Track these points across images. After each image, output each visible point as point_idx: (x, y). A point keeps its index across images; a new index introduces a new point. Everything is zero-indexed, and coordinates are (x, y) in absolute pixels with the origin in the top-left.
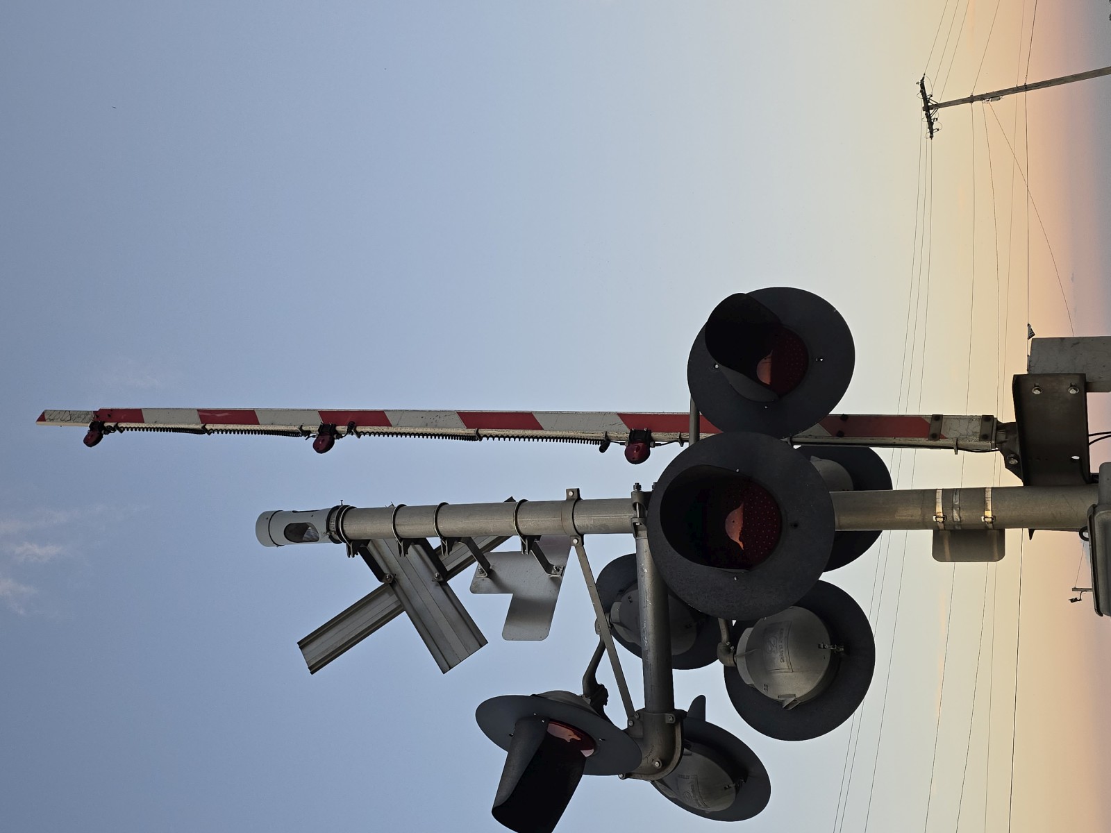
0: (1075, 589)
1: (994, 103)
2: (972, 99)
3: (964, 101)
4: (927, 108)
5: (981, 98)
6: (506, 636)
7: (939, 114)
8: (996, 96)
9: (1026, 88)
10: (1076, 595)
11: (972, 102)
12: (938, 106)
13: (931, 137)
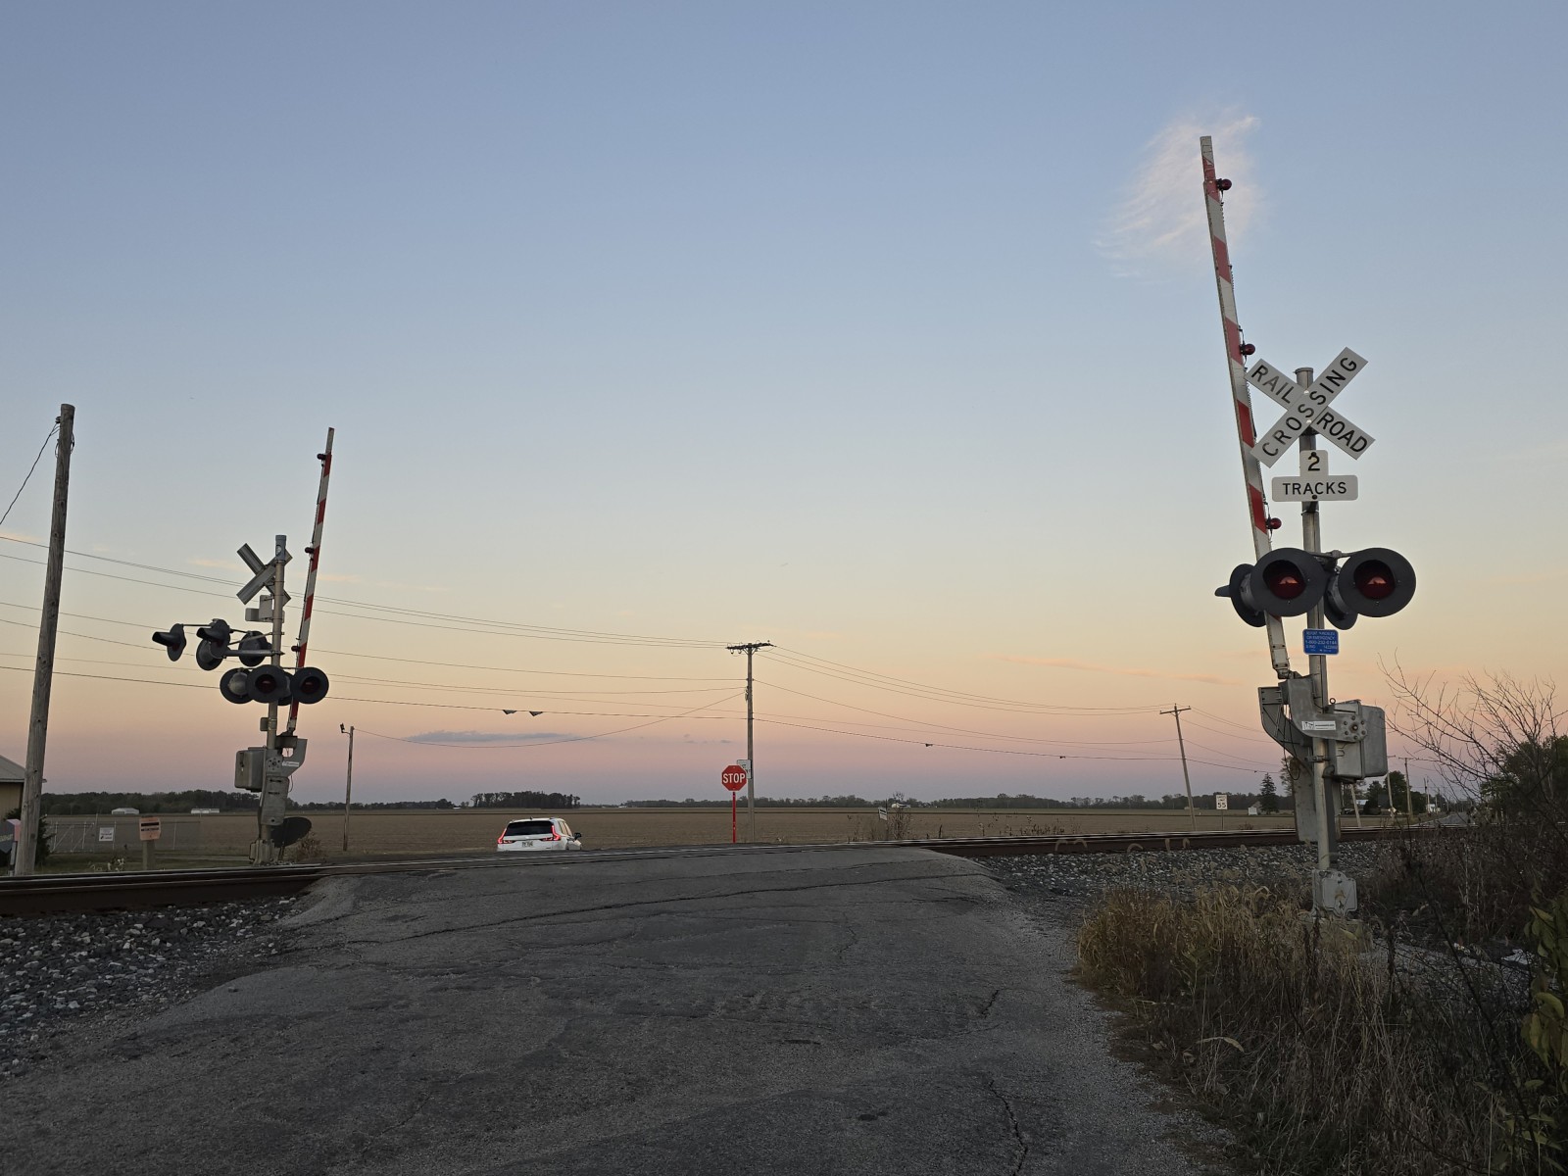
0: (352, 729)
1: (744, 696)
2: (750, 680)
3: (750, 674)
4: (750, 647)
5: (749, 688)
6: (247, 610)
7: (744, 653)
8: (749, 698)
9: (750, 719)
10: (347, 729)
11: (748, 679)
12: (750, 655)
13: (728, 648)
